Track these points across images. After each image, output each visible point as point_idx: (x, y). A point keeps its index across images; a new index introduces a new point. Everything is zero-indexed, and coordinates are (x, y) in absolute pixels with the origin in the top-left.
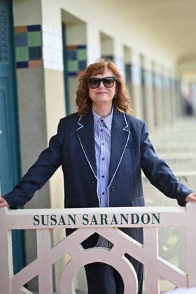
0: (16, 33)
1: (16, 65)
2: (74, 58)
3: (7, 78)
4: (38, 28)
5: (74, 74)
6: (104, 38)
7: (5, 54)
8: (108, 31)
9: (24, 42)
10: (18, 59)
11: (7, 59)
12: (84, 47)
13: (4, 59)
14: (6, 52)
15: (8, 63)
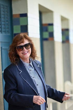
0: (14, 18)
1: (14, 35)
2: (47, 30)
4: (25, 15)
5: (46, 39)
6: (63, 19)
7: (7, 29)
8: (65, 16)
9: (18, 23)
10: (15, 32)
11: (9, 32)
12: (52, 25)
13: (7, 32)
14: (9, 28)
15: (9, 34)
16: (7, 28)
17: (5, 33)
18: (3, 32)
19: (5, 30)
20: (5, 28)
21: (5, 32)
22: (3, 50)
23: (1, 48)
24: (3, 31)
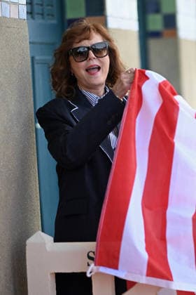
1: (66, 24)
2: (157, 10)
3: (53, 44)
5: (156, 35)
7: (49, 8)
10: (70, 15)
11: (53, 15)
13: (48, 15)
14: (52, 6)
15: (54, 22)
16: (48, 5)
17: (43, 18)
18: (36, 16)
19: (43, 10)
20: (42, 5)
21: (42, 14)
22: (36, 66)
23: (33, 58)
24: (38, 14)
